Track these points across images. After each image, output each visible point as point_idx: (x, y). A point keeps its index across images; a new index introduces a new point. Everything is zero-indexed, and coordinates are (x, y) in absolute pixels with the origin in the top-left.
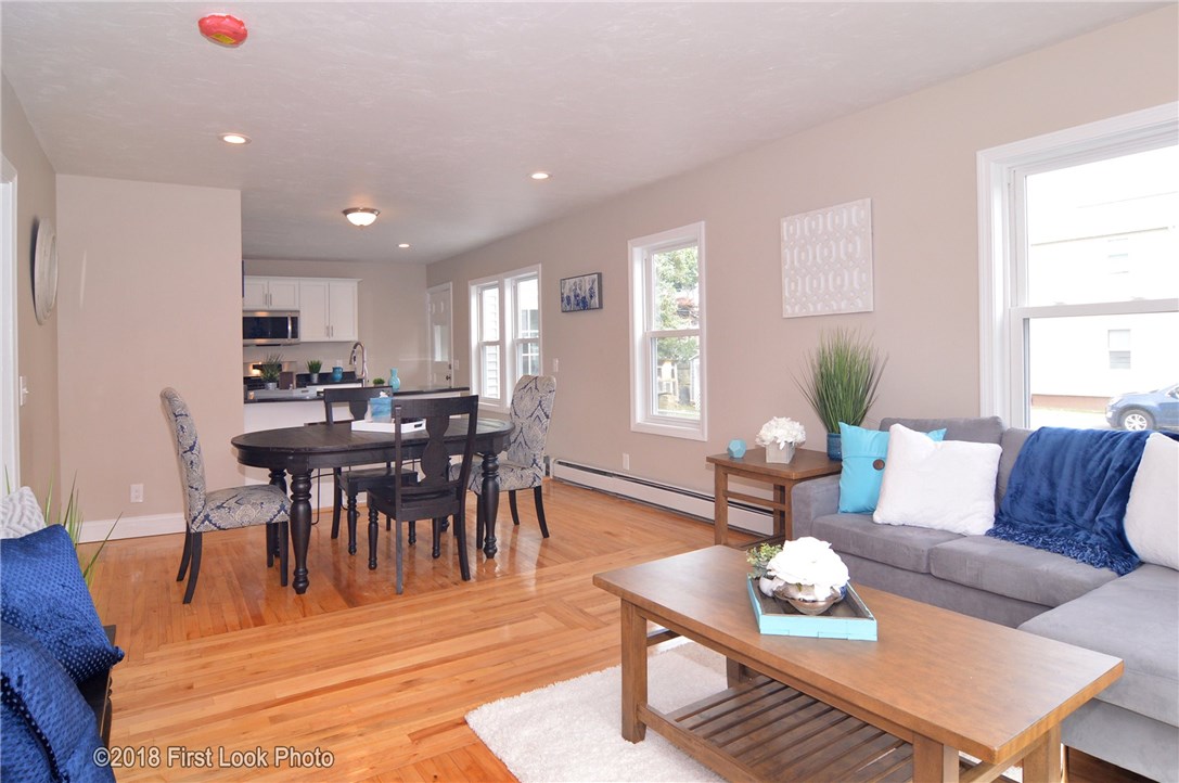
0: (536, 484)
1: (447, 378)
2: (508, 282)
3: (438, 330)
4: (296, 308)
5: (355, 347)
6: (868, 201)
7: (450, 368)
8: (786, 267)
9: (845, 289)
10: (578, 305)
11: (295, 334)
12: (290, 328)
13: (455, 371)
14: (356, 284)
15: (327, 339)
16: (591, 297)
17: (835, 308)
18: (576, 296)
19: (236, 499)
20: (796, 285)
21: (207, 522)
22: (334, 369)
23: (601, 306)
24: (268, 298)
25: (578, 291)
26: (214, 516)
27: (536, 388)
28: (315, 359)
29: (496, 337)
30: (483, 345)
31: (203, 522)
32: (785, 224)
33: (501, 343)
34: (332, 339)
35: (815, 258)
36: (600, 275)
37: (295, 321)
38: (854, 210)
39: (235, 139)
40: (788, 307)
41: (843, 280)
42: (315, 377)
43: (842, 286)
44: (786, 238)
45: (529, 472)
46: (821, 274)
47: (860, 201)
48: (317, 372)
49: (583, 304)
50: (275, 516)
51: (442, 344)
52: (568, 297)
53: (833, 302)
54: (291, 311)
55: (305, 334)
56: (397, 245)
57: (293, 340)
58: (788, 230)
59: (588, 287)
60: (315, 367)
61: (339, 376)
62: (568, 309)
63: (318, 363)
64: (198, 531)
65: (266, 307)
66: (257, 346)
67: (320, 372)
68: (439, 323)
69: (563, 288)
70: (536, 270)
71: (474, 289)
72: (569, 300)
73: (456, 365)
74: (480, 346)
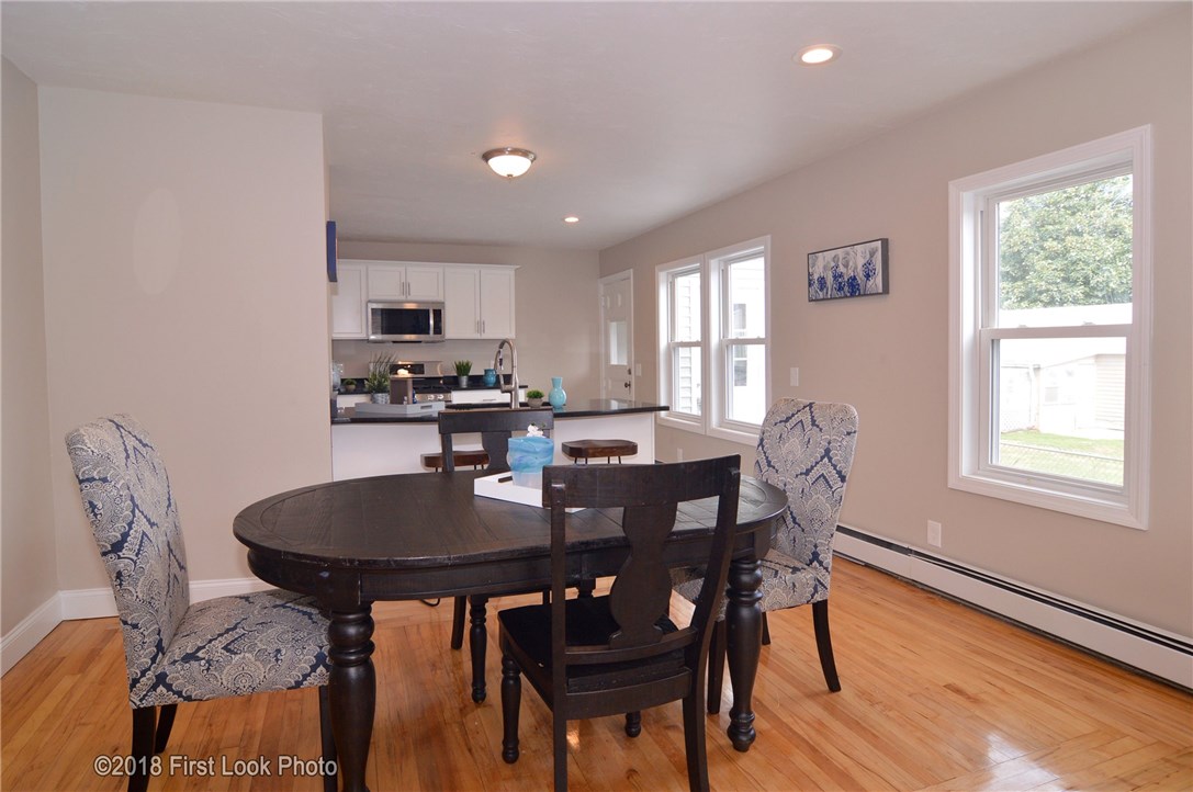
0: (818, 598)
1: (626, 385)
2: (714, 264)
3: (613, 326)
4: (440, 299)
5: (501, 347)
7: (630, 373)
10: (840, 289)
11: (438, 330)
12: (432, 322)
13: (637, 378)
14: (513, 273)
15: (478, 336)
16: (868, 276)
18: (838, 276)
19: (224, 640)
21: (161, 689)
22: (486, 371)
23: (886, 290)
24: (406, 287)
25: (842, 269)
26: (177, 675)
27: (813, 422)
28: (464, 360)
29: (697, 337)
30: (674, 347)
31: (154, 688)
33: (704, 344)
34: (484, 336)
36: (885, 242)
37: (438, 314)
42: (464, 380)
45: (807, 576)
48: (467, 373)
49: (851, 288)
50: (305, 677)
51: (619, 345)
52: (822, 281)
54: (433, 303)
55: (451, 329)
56: (563, 220)
57: (437, 337)
59: (861, 262)
60: (463, 369)
61: (492, 379)
62: (821, 297)
63: (467, 364)
64: (145, 704)
65: (403, 298)
66: (394, 342)
67: (471, 373)
68: (614, 319)
69: (810, 266)
70: (761, 244)
71: (662, 276)
72: (816, 282)
73: (636, 370)
74: (670, 347)
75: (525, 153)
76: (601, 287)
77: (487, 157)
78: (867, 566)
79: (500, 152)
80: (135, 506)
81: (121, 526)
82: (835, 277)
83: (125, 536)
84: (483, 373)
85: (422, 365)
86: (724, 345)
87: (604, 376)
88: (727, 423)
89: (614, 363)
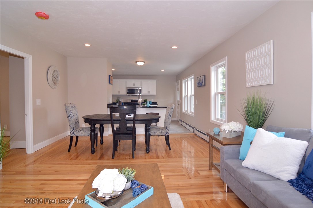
1: (179, 105)
3: (178, 92)
4: (141, 87)
6: (272, 41)
8: (247, 69)
9: (263, 76)
11: (140, 93)
12: (139, 91)
14: (156, 81)
15: (148, 94)
16: (203, 82)
17: (261, 83)
18: (200, 82)
20: (250, 75)
23: (205, 85)
24: (134, 84)
32: (247, 54)
34: (150, 94)
35: (255, 65)
36: (205, 76)
38: (266, 46)
39: (88, 45)
40: (247, 83)
41: (263, 73)
42: (146, 103)
43: (263, 75)
44: (247, 59)
46: (256, 71)
47: (268, 42)
49: (201, 85)
53: (260, 81)
54: (139, 88)
55: (143, 93)
58: (247, 56)
59: (202, 80)
61: (151, 103)
62: (198, 86)
63: (146, 100)
64: (71, 136)
65: (133, 87)
66: (132, 95)
68: (178, 90)
69: (197, 80)
70: (193, 75)
71: (183, 81)
72: (198, 83)
73: (180, 101)
74: (185, 97)
75: (143, 62)
76: (176, 83)
77: (136, 62)
78: (202, 138)
79: (139, 61)
80: (71, 113)
81: (70, 114)
83: (70, 116)
86: (191, 96)
87: (176, 103)
88: (191, 112)
89: (178, 100)
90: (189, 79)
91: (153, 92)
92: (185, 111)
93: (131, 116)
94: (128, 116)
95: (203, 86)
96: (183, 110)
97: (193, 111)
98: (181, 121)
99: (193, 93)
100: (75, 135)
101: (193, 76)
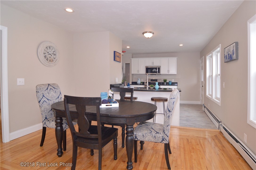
1: (203, 86)
3: (202, 71)
4: (160, 65)
10: (229, 59)
11: (159, 72)
12: (157, 70)
14: (176, 59)
15: (168, 73)
16: (233, 54)
18: (229, 55)
22: (169, 81)
23: (237, 58)
24: (153, 63)
25: (229, 53)
33: (212, 75)
37: (159, 69)
39: (69, 10)
42: (165, 83)
48: (166, 82)
49: (231, 58)
54: (158, 66)
55: (162, 72)
57: (159, 74)
59: (232, 50)
60: (165, 81)
61: (170, 83)
62: (226, 61)
63: (166, 80)
64: (44, 126)
66: (151, 75)
67: (167, 82)
68: (202, 69)
69: (224, 52)
70: (219, 47)
71: (208, 58)
72: (225, 57)
73: (204, 82)
74: (209, 76)
75: (151, 32)
76: (200, 61)
77: (143, 33)
79: (146, 32)
82: (228, 55)
83: (41, 100)
84: (169, 82)
85: (157, 80)
86: (216, 76)
87: (201, 84)
88: (217, 98)
89: (202, 80)
90: (214, 53)
91: (173, 71)
92: (209, 95)
93: (111, 105)
94: (106, 105)
95: (235, 60)
96: (207, 94)
97: (219, 96)
98: (205, 107)
99: (219, 73)
100: (47, 126)
101: (219, 49)
